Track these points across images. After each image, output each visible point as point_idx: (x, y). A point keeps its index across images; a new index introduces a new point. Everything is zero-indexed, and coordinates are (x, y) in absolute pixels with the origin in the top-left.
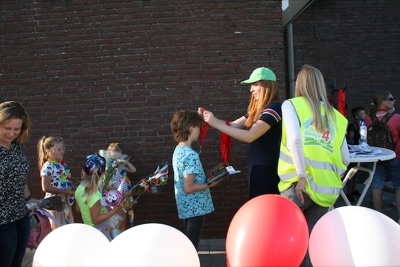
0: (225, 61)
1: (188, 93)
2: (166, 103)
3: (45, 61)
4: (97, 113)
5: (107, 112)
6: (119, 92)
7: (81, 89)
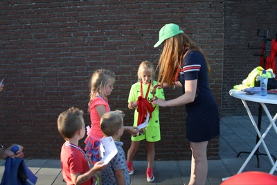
0: (172, 12)
1: (140, 39)
2: (121, 48)
3: (19, 11)
4: (63, 55)
5: (71, 55)
6: (81, 38)
7: (49, 35)
